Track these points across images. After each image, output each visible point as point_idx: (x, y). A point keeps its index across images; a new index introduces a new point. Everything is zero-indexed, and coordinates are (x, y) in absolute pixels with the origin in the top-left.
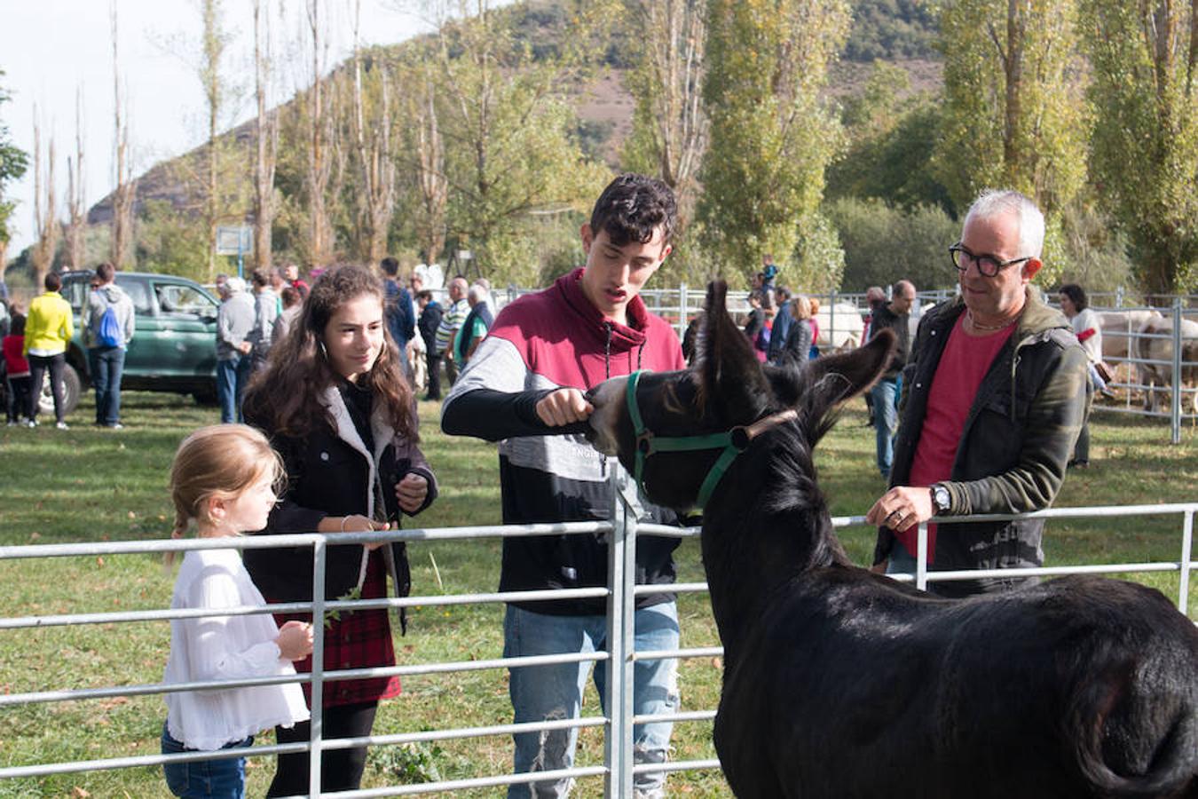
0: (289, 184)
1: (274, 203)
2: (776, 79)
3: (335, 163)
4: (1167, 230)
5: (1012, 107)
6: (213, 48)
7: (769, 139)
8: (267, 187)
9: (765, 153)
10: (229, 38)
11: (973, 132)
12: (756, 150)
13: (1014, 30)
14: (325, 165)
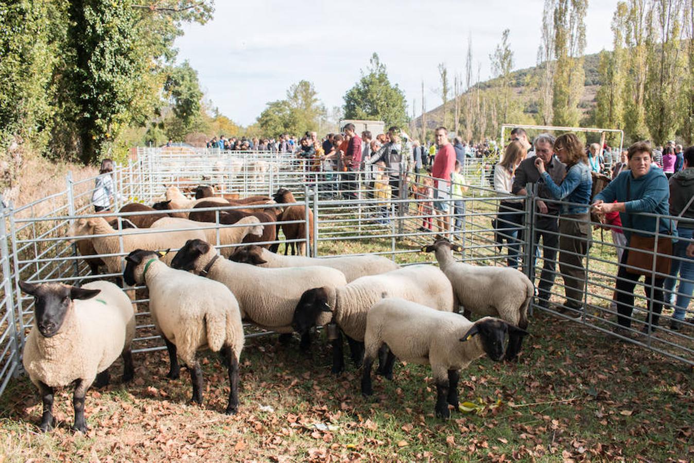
0: (462, 122)
1: (458, 127)
2: (568, 102)
3: (473, 117)
4: (637, 136)
5: (611, 111)
6: (445, 91)
7: (566, 115)
8: (457, 123)
9: (565, 118)
10: (449, 89)
11: (603, 116)
12: (562, 117)
13: (612, 95)
14: (470, 119)
